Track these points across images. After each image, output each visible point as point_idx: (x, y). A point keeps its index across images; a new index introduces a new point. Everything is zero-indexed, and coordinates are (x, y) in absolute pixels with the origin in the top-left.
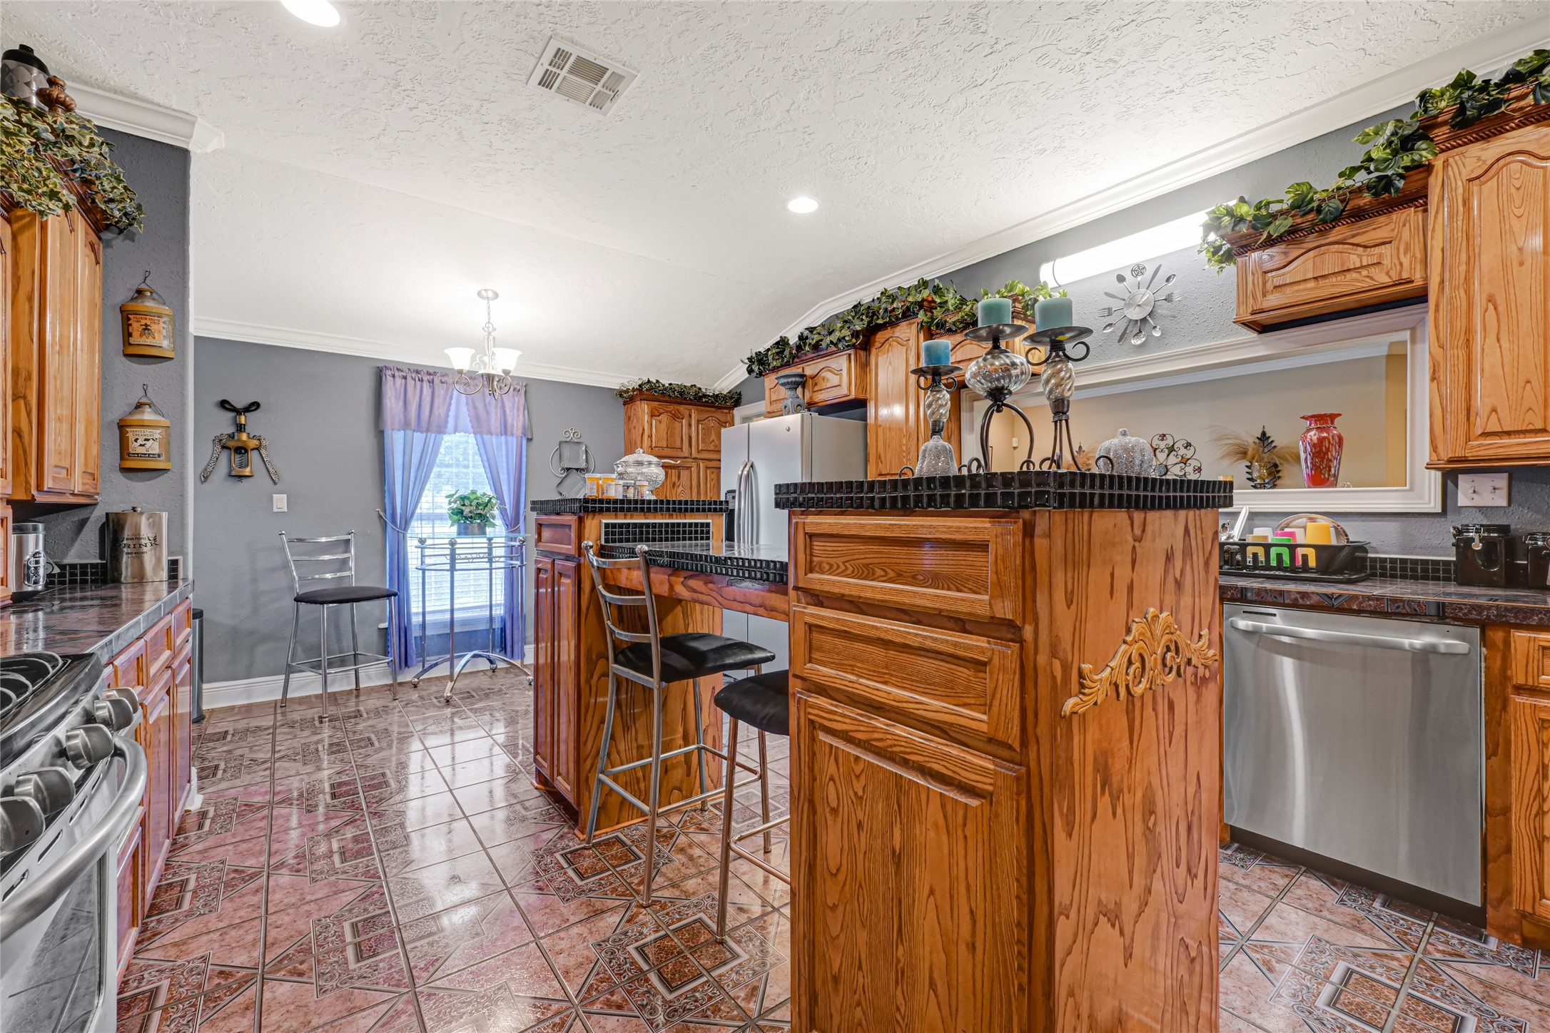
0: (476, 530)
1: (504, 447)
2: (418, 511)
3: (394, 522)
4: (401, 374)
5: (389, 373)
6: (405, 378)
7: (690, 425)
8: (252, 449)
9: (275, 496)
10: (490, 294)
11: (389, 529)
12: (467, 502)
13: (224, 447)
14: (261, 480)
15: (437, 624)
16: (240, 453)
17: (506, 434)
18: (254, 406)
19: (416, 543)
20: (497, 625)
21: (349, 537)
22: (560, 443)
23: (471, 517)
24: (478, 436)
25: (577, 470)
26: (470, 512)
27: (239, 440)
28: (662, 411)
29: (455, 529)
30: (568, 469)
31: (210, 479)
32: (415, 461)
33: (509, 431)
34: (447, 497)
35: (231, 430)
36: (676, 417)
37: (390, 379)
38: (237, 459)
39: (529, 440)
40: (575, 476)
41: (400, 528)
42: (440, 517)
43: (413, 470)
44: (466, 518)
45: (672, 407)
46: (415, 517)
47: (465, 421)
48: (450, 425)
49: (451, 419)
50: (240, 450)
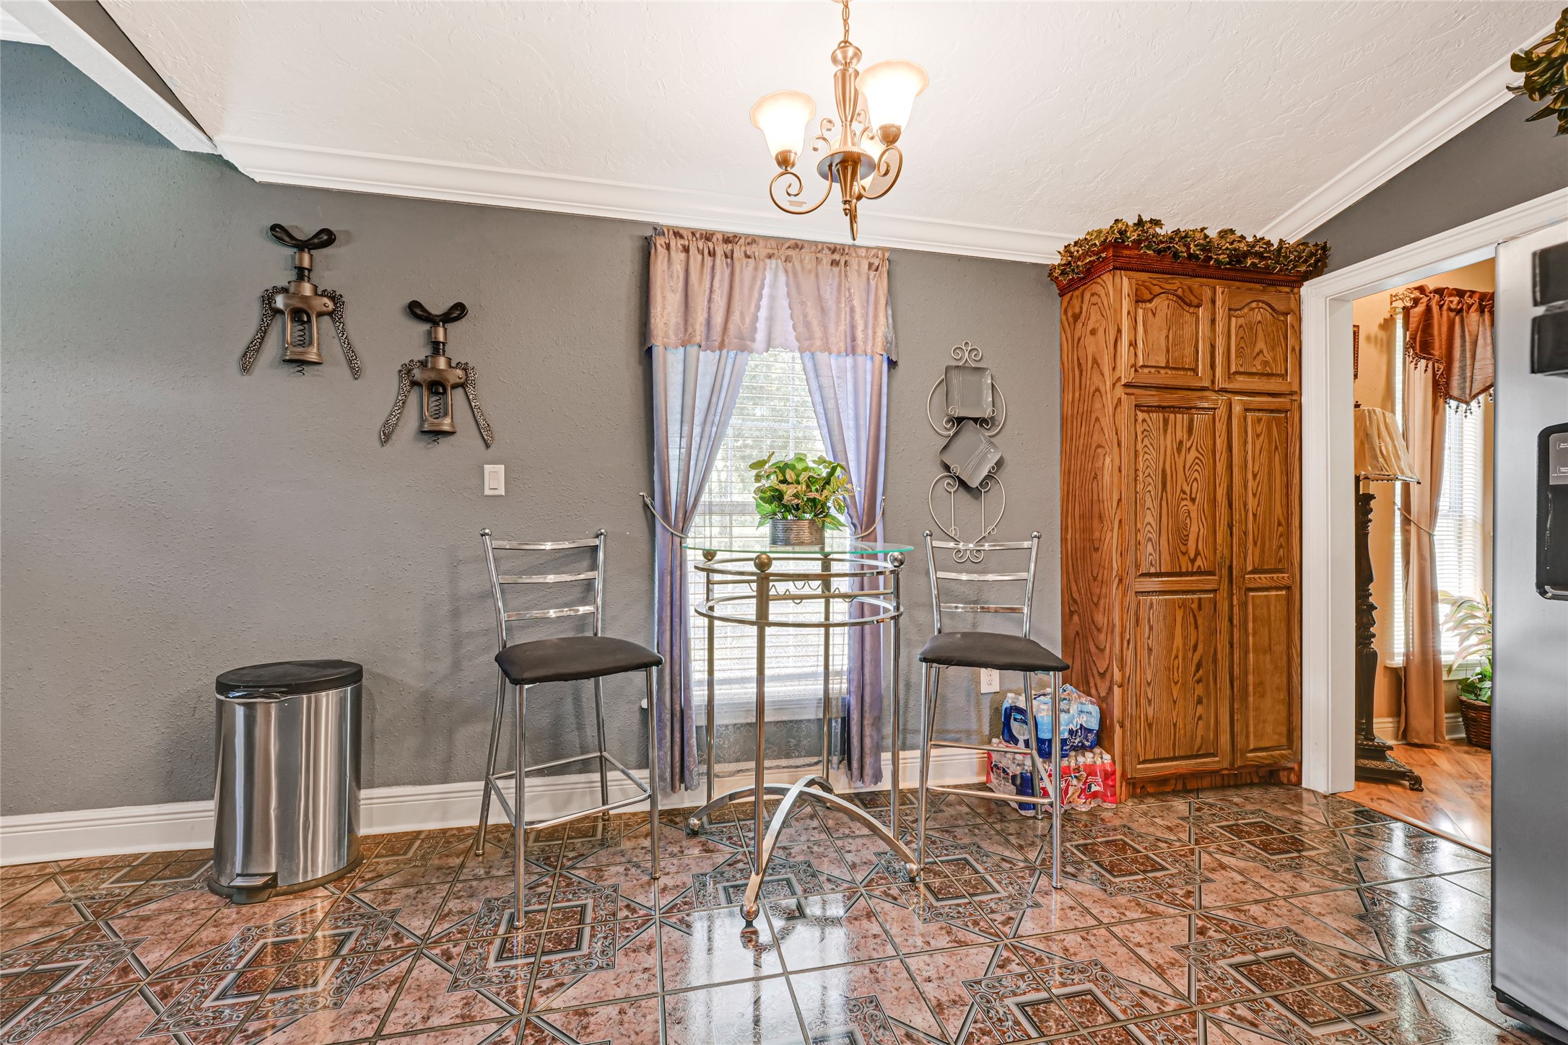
0: (806, 535)
1: (850, 376)
2: (705, 498)
3: (666, 516)
4: (681, 242)
5: (660, 241)
6: (686, 250)
7: (1213, 321)
8: (454, 386)
9: (487, 468)
11: (659, 530)
12: (790, 475)
13: (414, 384)
14: (467, 437)
15: (735, 706)
16: (437, 393)
17: (854, 351)
18: (457, 312)
19: (699, 556)
20: (836, 711)
21: (597, 542)
22: (948, 369)
23: (797, 508)
24: (807, 355)
25: (975, 420)
26: (796, 496)
27: (434, 368)
28: (1157, 290)
29: (766, 530)
30: (960, 420)
31: (394, 437)
32: (701, 405)
33: (859, 350)
34: (753, 466)
35: (422, 353)
36: (1187, 302)
37: (662, 251)
38: (431, 402)
39: (894, 365)
40: (970, 431)
41: (675, 527)
42: (741, 509)
43: (698, 419)
44: (787, 509)
45: (1177, 283)
46: (700, 508)
47: (785, 328)
48: (761, 336)
49: (761, 325)
50: (437, 387)
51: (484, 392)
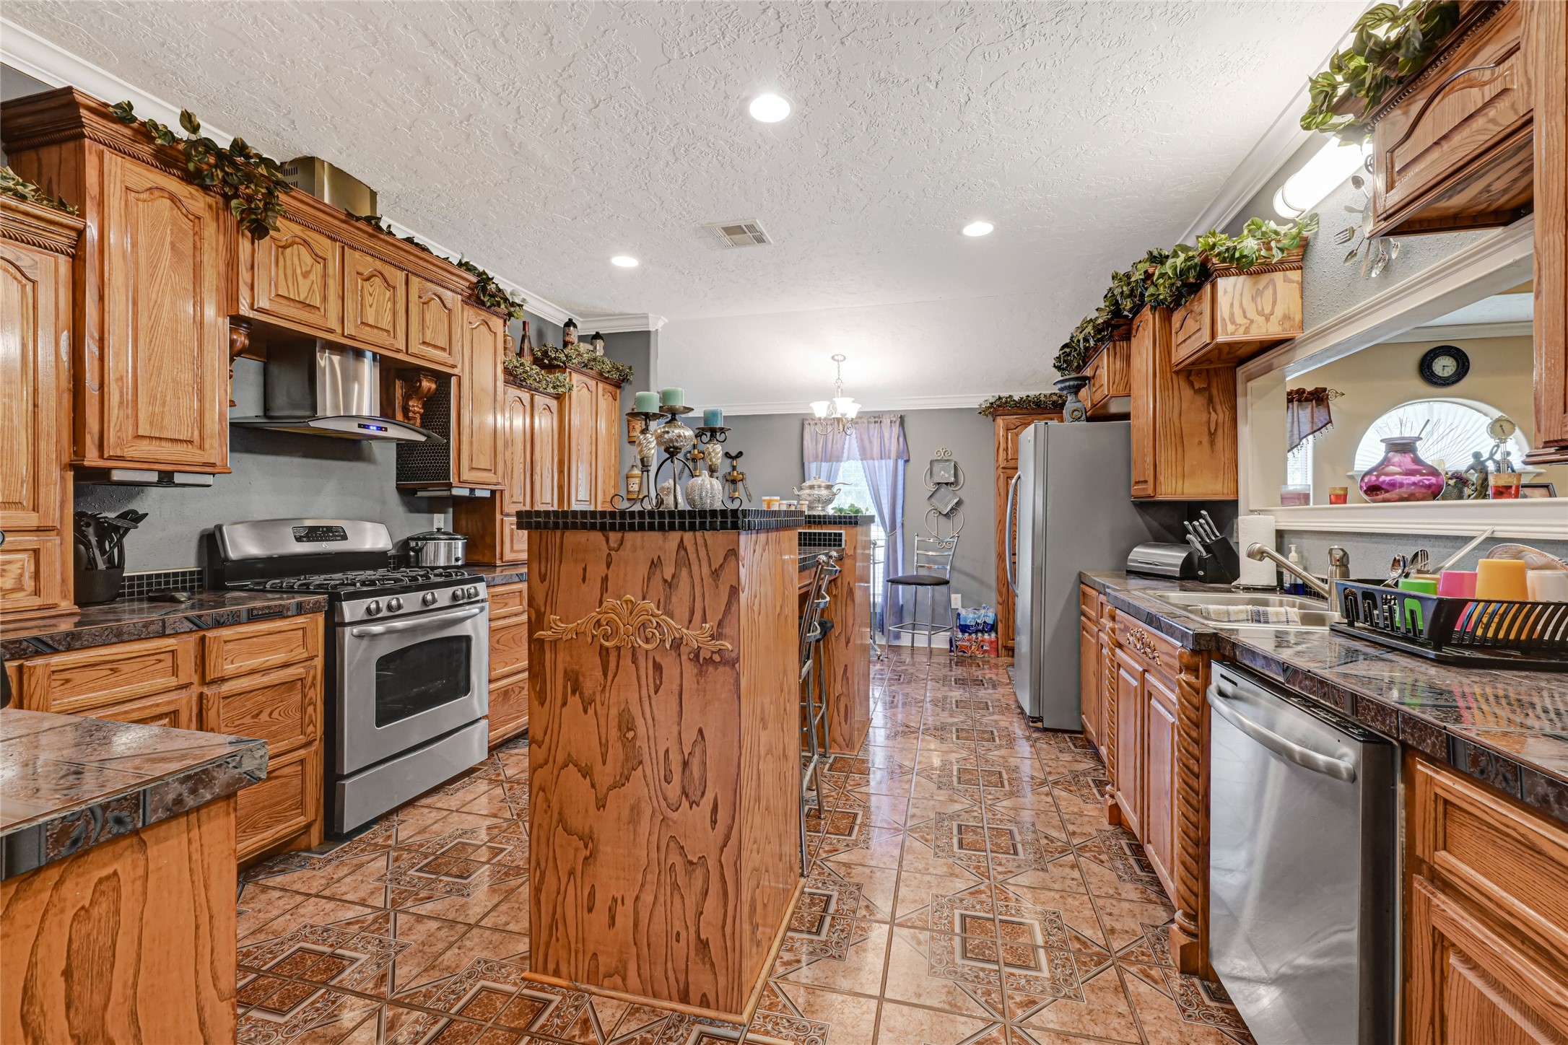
1: (883, 468)
4: (814, 422)
5: (808, 422)
6: (817, 425)
8: (739, 481)
10: (841, 358)
13: (727, 480)
16: (734, 484)
17: (885, 457)
18: (740, 454)
22: (932, 462)
24: (864, 462)
25: (947, 484)
27: (733, 475)
28: (1018, 424)
30: (939, 484)
33: (887, 455)
35: (729, 470)
37: (807, 427)
38: (732, 486)
39: (907, 461)
40: (945, 489)
47: (856, 451)
48: (845, 455)
49: (846, 451)
50: (734, 482)
51: (748, 482)
